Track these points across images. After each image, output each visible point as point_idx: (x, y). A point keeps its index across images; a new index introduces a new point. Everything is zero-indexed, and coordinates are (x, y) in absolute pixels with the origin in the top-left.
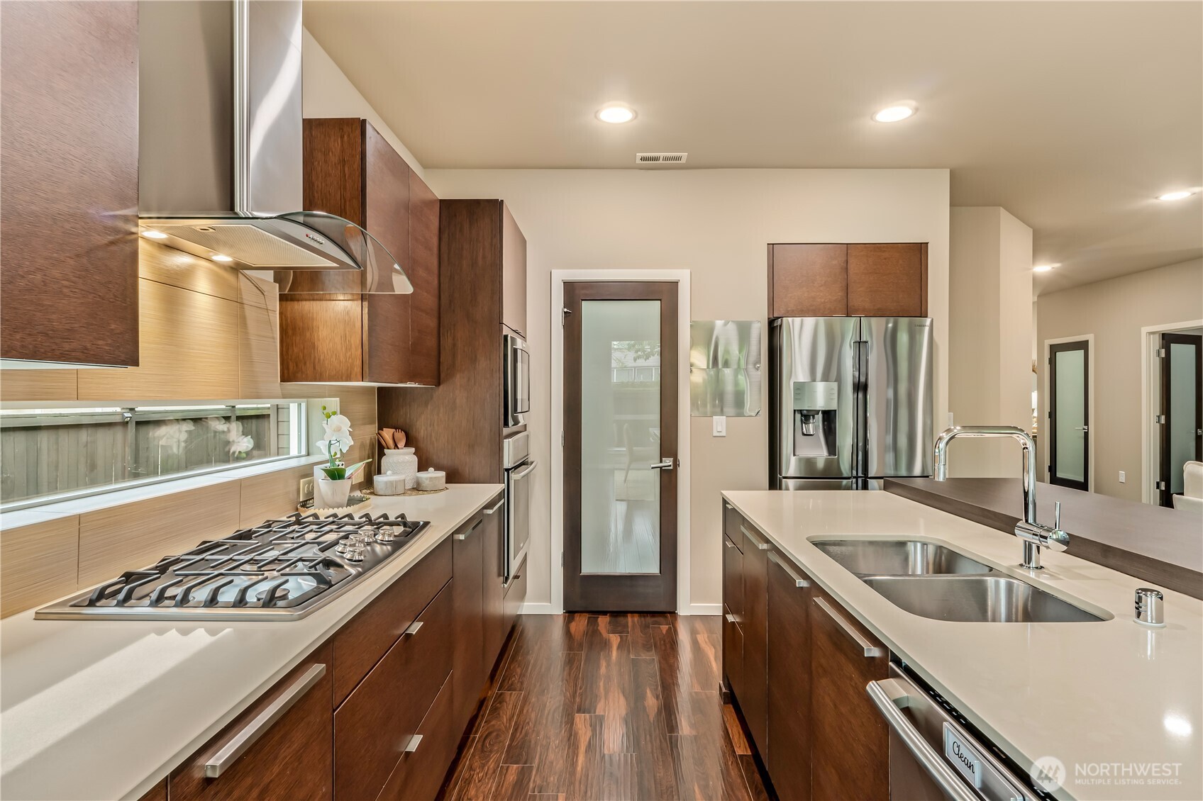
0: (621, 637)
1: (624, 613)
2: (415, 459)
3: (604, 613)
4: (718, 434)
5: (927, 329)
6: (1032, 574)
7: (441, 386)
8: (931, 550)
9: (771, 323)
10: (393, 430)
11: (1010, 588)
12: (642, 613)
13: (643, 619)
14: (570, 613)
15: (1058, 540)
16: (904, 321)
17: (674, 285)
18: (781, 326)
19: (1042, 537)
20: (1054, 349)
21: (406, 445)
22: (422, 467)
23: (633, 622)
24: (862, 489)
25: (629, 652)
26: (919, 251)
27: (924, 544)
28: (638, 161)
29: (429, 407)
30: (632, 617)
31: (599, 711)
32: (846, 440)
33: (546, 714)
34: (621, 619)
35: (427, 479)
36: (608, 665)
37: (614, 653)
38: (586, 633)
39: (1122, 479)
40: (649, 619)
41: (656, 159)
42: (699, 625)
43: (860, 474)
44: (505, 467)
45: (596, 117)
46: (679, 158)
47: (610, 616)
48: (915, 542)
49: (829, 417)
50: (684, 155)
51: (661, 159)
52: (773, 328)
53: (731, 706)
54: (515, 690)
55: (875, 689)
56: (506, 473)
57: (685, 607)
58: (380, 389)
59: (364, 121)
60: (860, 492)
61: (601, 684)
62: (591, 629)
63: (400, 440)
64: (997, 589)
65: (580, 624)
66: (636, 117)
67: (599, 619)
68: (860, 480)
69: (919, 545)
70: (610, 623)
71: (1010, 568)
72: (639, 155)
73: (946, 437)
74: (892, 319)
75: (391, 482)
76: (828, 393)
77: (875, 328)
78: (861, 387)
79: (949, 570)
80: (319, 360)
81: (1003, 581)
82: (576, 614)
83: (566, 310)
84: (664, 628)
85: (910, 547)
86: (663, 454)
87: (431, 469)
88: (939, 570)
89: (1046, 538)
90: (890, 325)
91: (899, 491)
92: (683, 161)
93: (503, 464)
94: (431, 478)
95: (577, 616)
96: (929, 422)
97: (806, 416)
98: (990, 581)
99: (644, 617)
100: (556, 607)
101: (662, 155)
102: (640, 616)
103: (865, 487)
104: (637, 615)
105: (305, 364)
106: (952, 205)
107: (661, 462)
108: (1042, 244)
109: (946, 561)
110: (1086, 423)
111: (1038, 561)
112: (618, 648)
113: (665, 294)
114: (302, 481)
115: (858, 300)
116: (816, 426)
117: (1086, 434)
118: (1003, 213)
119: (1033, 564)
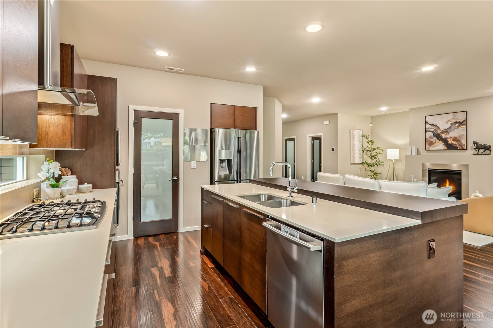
0: (160, 242)
1: (158, 235)
2: (77, 180)
3: (150, 236)
4: (193, 168)
5: (256, 134)
6: (291, 198)
7: (88, 150)
8: (266, 196)
9: (211, 129)
10: (65, 168)
11: (287, 202)
12: (165, 234)
13: (166, 236)
14: (136, 238)
15: (296, 189)
16: (248, 131)
17: (178, 115)
18: (214, 131)
19: (293, 189)
20: (286, 140)
21: (71, 174)
22: (80, 182)
23: (162, 237)
24: (239, 183)
25: (164, 247)
26: (255, 110)
27: (264, 195)
28: (166, 69)
29: (82, 158)
30: (162, 236)
31: (160, 265)
32: (235, 168)
33: (139, 271)
34: (158, 237)
35: (85, 187)
36: (158, 252)
37: (159, 248)
38: (145, 243)
39: (303, 179)
40: (168, 236)
41: (173, 69)
42: (187, 235)
43: (238, 179)
44: (117, 182)
45: (155, 54)
46: (181, 70)
47: (153, 237)
48: (262, 194)
49: (229, 161)
50: (183, 70)
51: (174, 70)
52: (212, 132)
53: (205, 256)
54: (123, 266)
55: (265, 224)
56: (117, 184)
57: (182, 229)
58: (56, 151)
59: (73, 46)
60: (238, 184)
61: (158, 258)
62: (147, 241)
63: (68, 172)
64: (284, 202)
65: (141, 241)
66: (170, 55)
67: (149, 238)
68: (238, 181)
69: (263, 195)
70: (153, 239)
71: (286, 197)
72: (167, 67)
73: (272, 165)
74: (245, 130)
75: (70, 190)
76: (226, 153)
77: (242, 132)
78: (239, 152)
79: (270, 200)
80: (50, 139)
81: (285, 200)
82: (139, 238)
83: (135, 121)
84: (175, 237)
85: (261, 196)
86: (173, 175)
87: (86, 184)
88: (268, 200)
89: (294, 189)
90: (245, 132)
91: (253, 182)
92: (182, 71)
93: (116, 181)
94: (87, 187)
95: (139, 239)
96: (257, 163)
97: (222, 161)
98: (282, 200)
99: (166, 235)
100: (130, 236)
101: (175, 68)
102: (165, 235)
103: (240, 182)
104: (163, 235)
105: (42, 141)
106: (264, 96)
107: (173, 178)
108: (285, 109)
109: (270, 198)
110: (294, 163)
111: (292, 195)
112: (160, 246)
113: (174, 118)
114: (34, 190)
115: (238, 124)
116: (225, 164)
117: (294, 166)
118: (276, 100)
119: (291, 196)
